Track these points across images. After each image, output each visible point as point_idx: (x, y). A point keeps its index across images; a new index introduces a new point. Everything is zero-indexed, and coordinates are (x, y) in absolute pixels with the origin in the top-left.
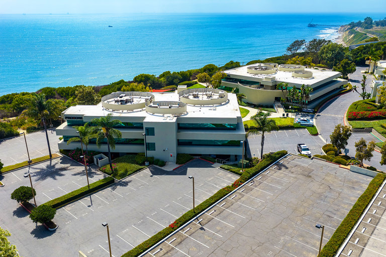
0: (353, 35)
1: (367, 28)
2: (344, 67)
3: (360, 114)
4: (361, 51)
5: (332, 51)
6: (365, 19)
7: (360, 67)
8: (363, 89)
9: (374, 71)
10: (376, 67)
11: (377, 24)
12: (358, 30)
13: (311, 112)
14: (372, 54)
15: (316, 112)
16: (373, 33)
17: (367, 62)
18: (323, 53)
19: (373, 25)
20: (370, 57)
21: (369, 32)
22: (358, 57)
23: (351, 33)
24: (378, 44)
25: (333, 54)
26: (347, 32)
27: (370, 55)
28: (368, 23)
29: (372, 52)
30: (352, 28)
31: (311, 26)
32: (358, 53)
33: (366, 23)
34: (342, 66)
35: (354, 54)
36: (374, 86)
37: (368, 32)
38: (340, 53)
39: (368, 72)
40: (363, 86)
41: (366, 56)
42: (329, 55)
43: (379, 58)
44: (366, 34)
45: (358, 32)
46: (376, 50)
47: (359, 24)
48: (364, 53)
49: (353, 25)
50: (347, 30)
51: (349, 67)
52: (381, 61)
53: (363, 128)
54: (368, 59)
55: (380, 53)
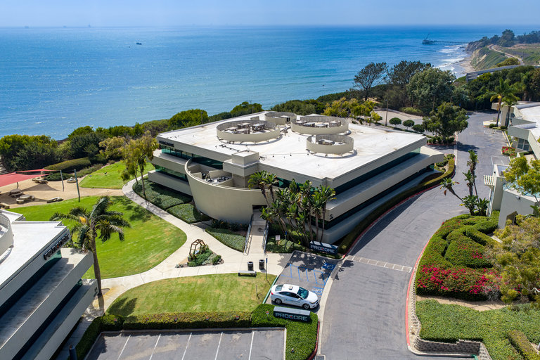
0: (485, 56)
1: (506, 45)
2: (444, 120)
3: (451, 276)
4: (486, 83)
5: (431, 84)
6: (504, 33)
7: (483, 114)
8: (470, 185)
9: (507, 124)
10: (510, 116)
11: (522, 40)
12: (493, 48)
13: (330, 254)
14: (503, 90)
15: (345, 252)
16: (514, 53)
17: (495, 106)
18: (414, 87)
19: (515, 42)
20: (499, 97)
21: (509, 52)
22: (479, 94)
23: (482, 53)
24: (517, 71)
25: (431, 89)
26: (477, 52)
27: (500, 92)
28: (508, 38)
29: (503, 87)
30: (484, 46)
31: (427, 43)
32: (480, 87)
33: (504, 38)
34: (440, 115)
35: (474, 89)
36: (494, 184)
37: (506, 52)
38: (444, 88)
39: (497, 126)
40: (469, 179)
41: (494, 94)
42: (425, 92)
43: (517, 98)
44: (504, 55)
45: (492, 51)
46: (512, 82)
47: (495, 40)
48: (491, 88)
49: (485, 42)
50: (478, 48)
51: (453, 118)
52: (521, 104)
53: (454, 341)
54: (496, 100)
55: (520, 88)
